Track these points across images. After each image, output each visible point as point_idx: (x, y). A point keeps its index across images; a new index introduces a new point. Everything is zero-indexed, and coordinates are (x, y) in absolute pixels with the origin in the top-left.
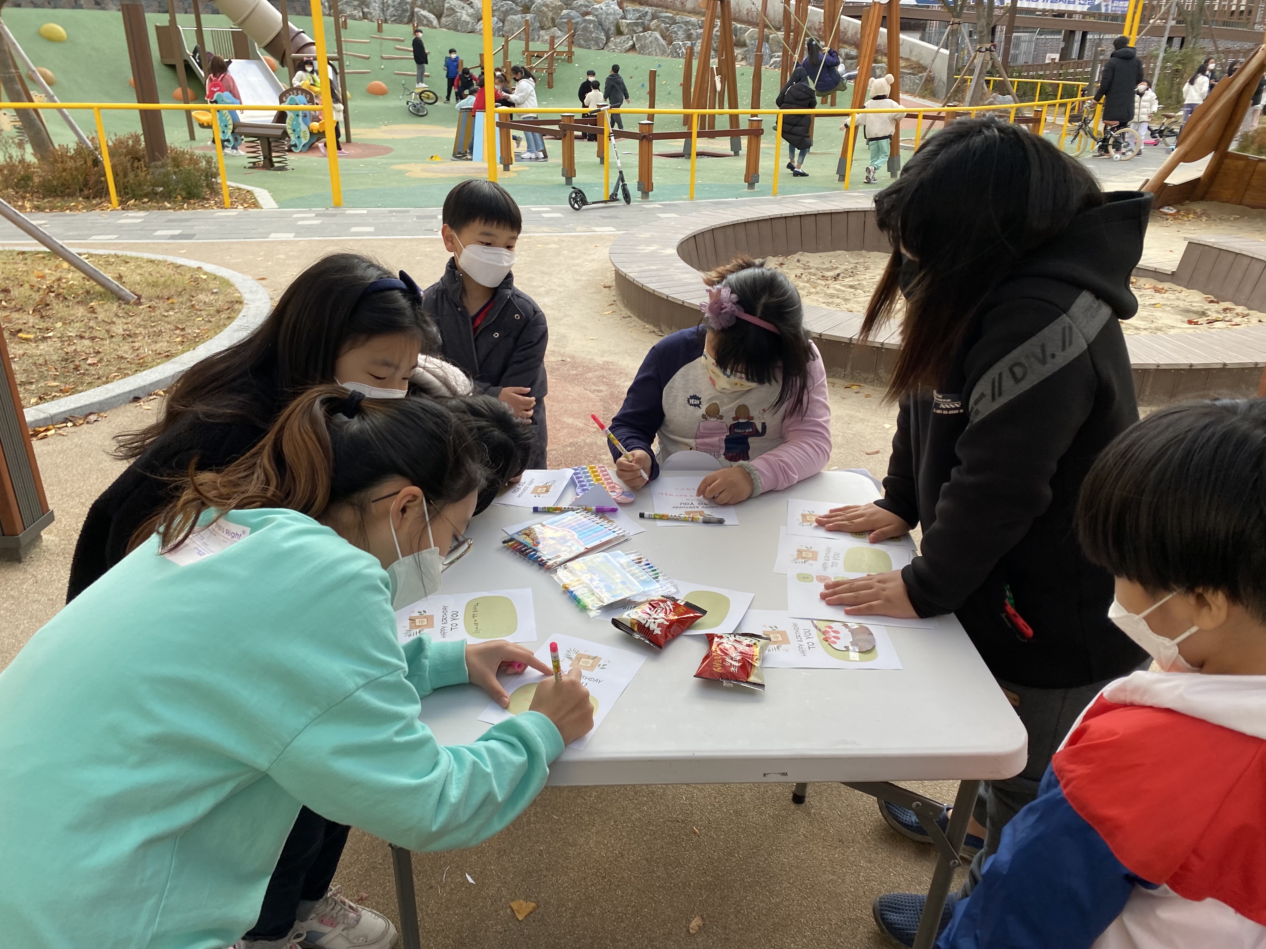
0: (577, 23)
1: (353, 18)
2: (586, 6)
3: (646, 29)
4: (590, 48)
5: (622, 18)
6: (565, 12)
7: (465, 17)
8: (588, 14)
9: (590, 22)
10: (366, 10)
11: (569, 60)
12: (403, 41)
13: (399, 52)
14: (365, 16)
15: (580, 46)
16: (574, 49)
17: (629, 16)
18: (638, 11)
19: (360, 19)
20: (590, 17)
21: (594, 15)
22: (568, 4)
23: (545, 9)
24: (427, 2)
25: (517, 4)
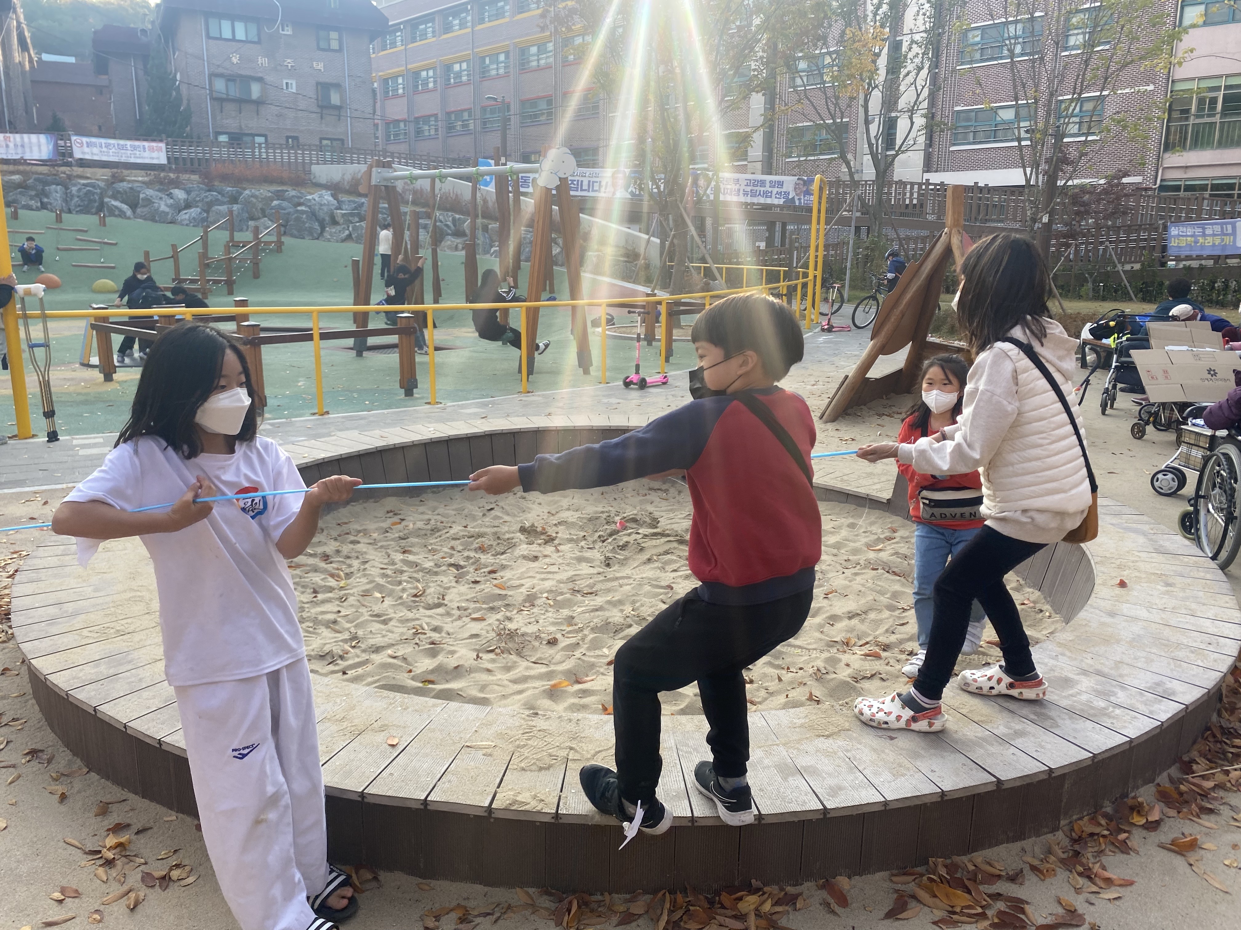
0: (289, 214)
1: (29, 208)
2: (299, 197)
3: (362, 219)
4: (304, 238)
5: (337, 209)
6: (275, 203)
7: (163, 208)
8: (300, 204)
9: (303, 212)
10: (45, 200)
11: (279, 250)
12: (86, 231)
13: (80, 242)
14: (44, 206)
15: (292, 236)
16: (283, 239)
17: (344, 207)
18: (354, 202)
19: (38, 209)
20: (303, 208)
21: (307, 206)
22: (279, 195)
23: (254, 200)
24: (119, 192)
25: (223, 195)
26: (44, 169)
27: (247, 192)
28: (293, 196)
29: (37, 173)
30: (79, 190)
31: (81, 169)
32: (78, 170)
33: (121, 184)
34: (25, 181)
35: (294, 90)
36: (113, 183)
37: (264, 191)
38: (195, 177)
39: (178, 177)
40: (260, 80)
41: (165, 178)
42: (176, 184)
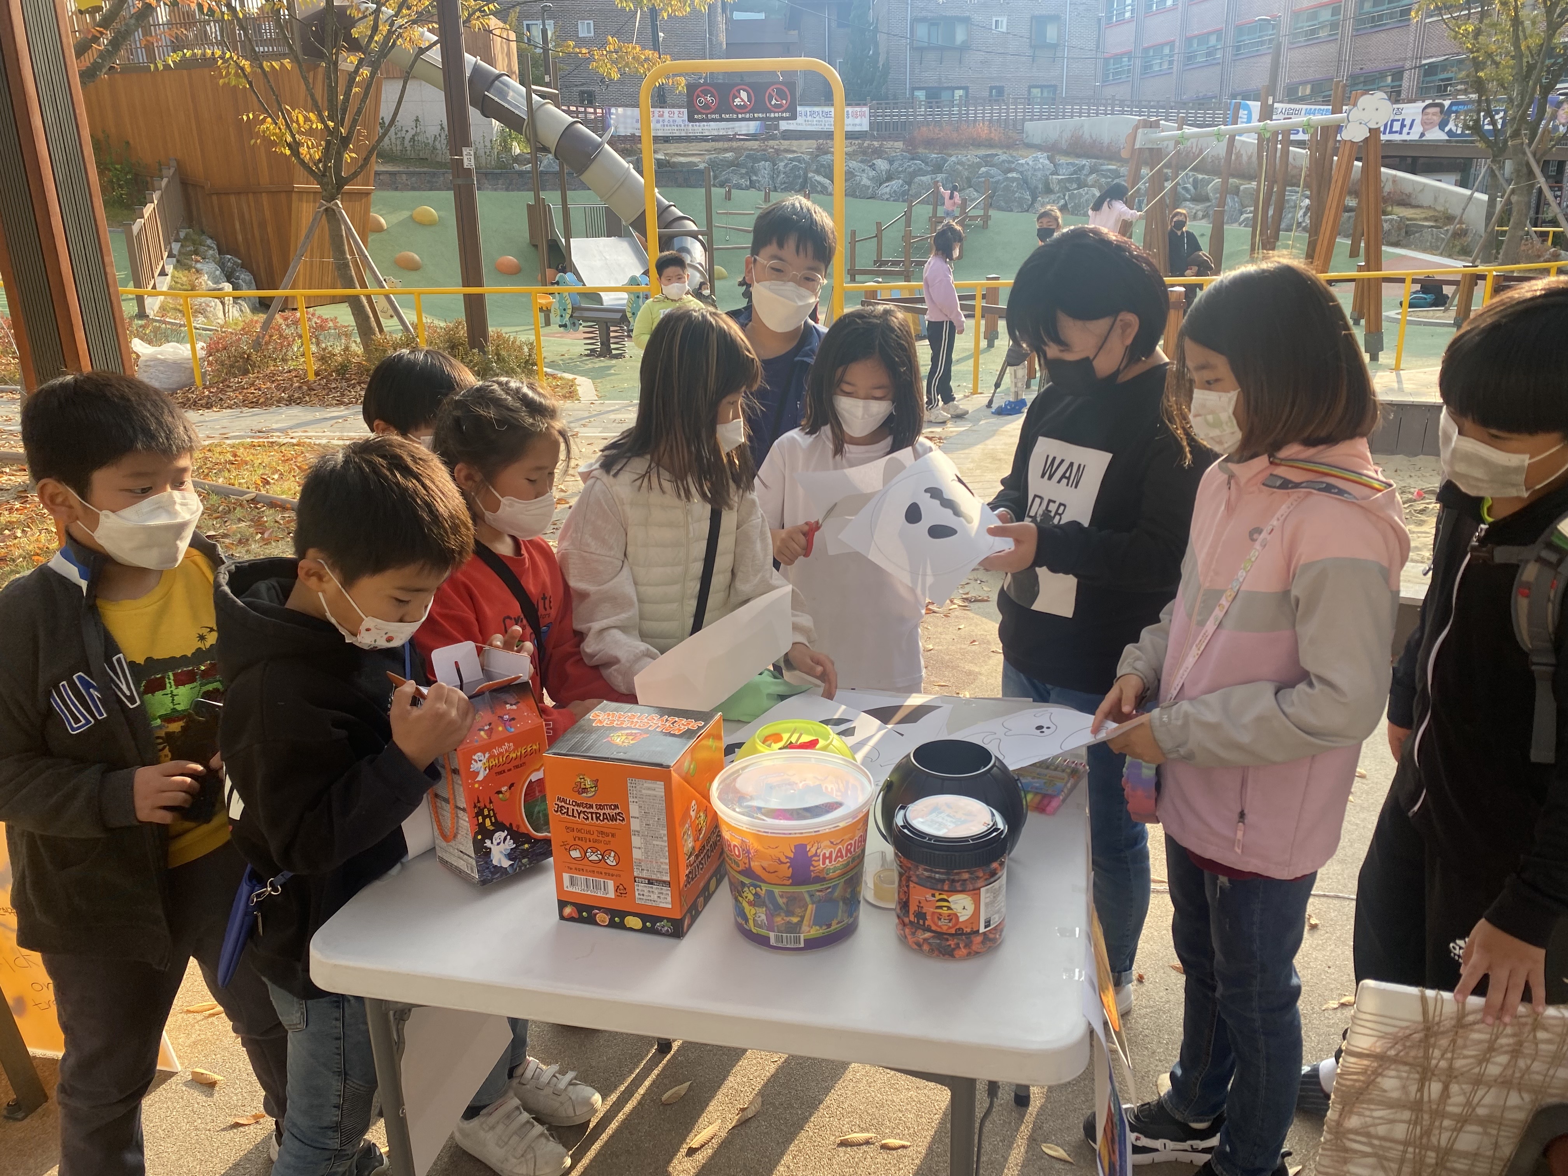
0: (997, 182)
1: (739, 187)
2: (1009, 162)
3: (1081, 185)
4: (1011, 211)
5: (1052, 174)
6: (983, 169)
7: (865, 181)
8: (1011, 170)
9: (1014, 179)
10: (754, 178)
11: (985, 226)
14: (752, 185)
15: (1000, 209)
16: (991, 212)
17: (1061, 171)
18: (1073, 164)
19: (747, 188)
20: (1014, 175)
21: (1018, 172)
22: (987, 161)
23: (960, 168)
24: (822, 166)
25: (927, 164)
26: (755, 144)
27: (953, 159)
28: (1003, 161)
29: (747, 149)
30: (786, 166)
31: (787, 142)
32: (786, 144)
33: (825, 157)
34: (737, 158)
35: (1004, 30)
36: (817, 156)
37: (972, 156)
38: (900, 145)
39: (881, 146)
40: (966, 20)
41: (869, 147)
42: (879, 153)
